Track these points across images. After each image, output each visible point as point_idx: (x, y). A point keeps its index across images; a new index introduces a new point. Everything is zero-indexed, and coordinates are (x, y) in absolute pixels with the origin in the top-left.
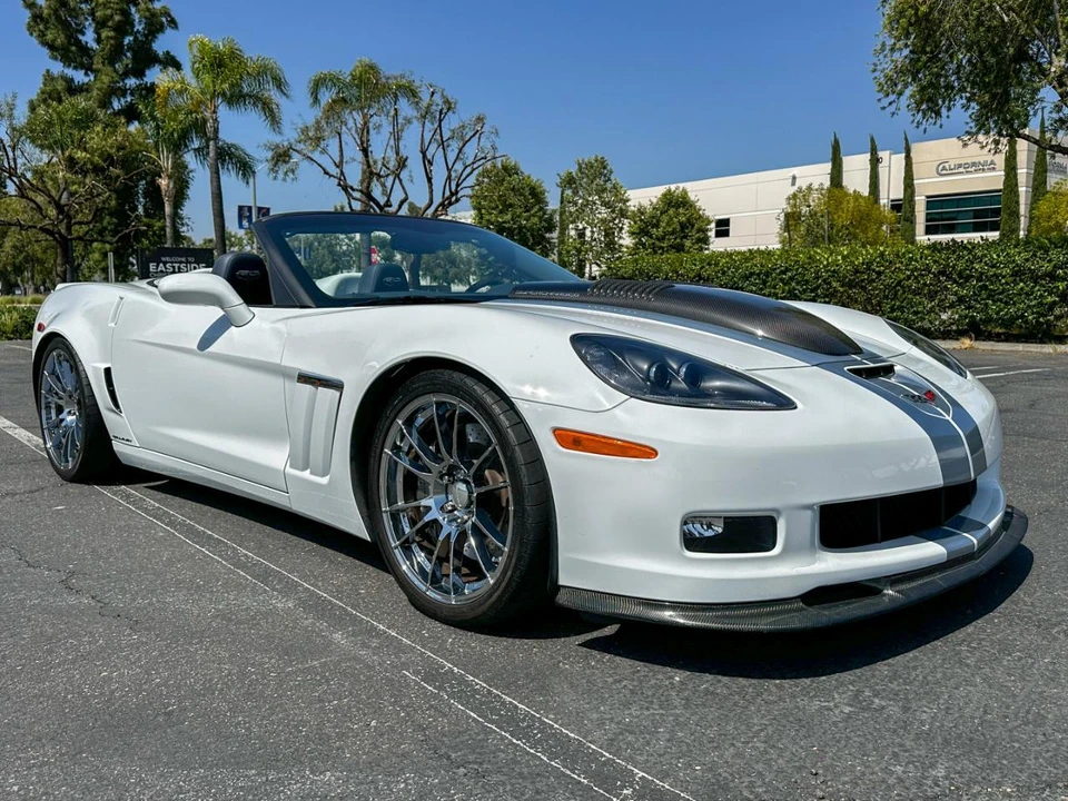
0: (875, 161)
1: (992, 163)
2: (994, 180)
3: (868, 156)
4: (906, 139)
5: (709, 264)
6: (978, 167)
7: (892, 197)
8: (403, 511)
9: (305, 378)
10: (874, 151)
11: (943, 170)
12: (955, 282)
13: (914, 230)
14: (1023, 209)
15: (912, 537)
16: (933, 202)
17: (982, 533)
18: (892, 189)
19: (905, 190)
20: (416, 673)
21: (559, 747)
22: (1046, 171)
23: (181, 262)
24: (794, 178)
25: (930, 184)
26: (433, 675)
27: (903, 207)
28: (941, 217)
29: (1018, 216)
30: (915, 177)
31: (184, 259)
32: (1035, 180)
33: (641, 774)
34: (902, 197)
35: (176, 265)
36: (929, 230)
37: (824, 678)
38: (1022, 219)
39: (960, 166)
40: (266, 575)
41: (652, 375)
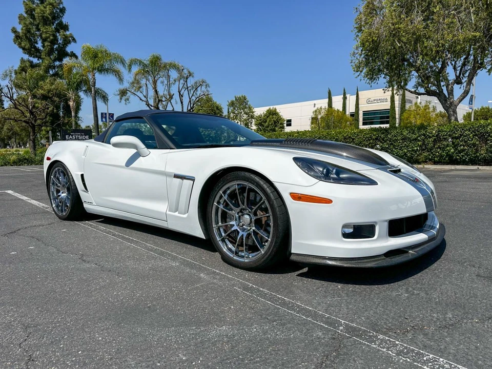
0: (345, 98)
1: (386, 99)
2: (387, 106)
3: (342, 96)
4: (357, 89)
5: (290, 136)
6: (381, 100)
7: (350, 112)
8: (221, 226)
9: (176, 176)
10: (345, 94)
11: (369, 102)
12: (381, 142)
13: (358, 124)
14: (397, 116)
15: (414, 232)
16: (365, 113)
17: (436, 230)
18: (351, 109)
19: (356, 109)
20: (239, 288)
21: (307, 313)
22: (405, 102)
23: (79, 135)
24: (315, 104)
25: (364, 107)
26: (246, 288)
27: (354, 115)
28: (368, 119)
29: (396, 119)
30: (360, 104)
31: (80, 134)
32: (401, 105)
33: (343, 321)
34: (354, 111)
35: (77, 136)
36: (364, 124)
37: (392, 284)
38: (397, 120)
39: (375, 100)
40: (162, 254)
41: (325, 172)
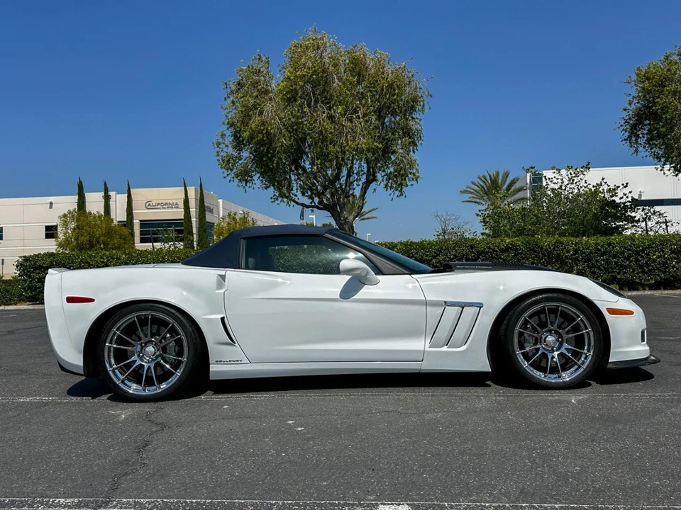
0: (107, 198)
1: (177, 204)
2: (178, 214)
3: (103, 194)
4: (128, 185)
6: (170, 206)
7: (118, 220)
10: (106, 191)
11: (148, 206)
13: (133, 240)
14: (195, 231)
16: (144, 224)
18: (119, 214)
19: (127, 216)
22: (205, 211)
24: (51, 203)
25: (141, 214)
27: (129, 223)
28: (147, 233)
29: (193, 234)
30: (134, 208)
32: (199, 215)
34: (125, 220)
36: (143, 240)
38: (195, 236)
39: (159, 204)
